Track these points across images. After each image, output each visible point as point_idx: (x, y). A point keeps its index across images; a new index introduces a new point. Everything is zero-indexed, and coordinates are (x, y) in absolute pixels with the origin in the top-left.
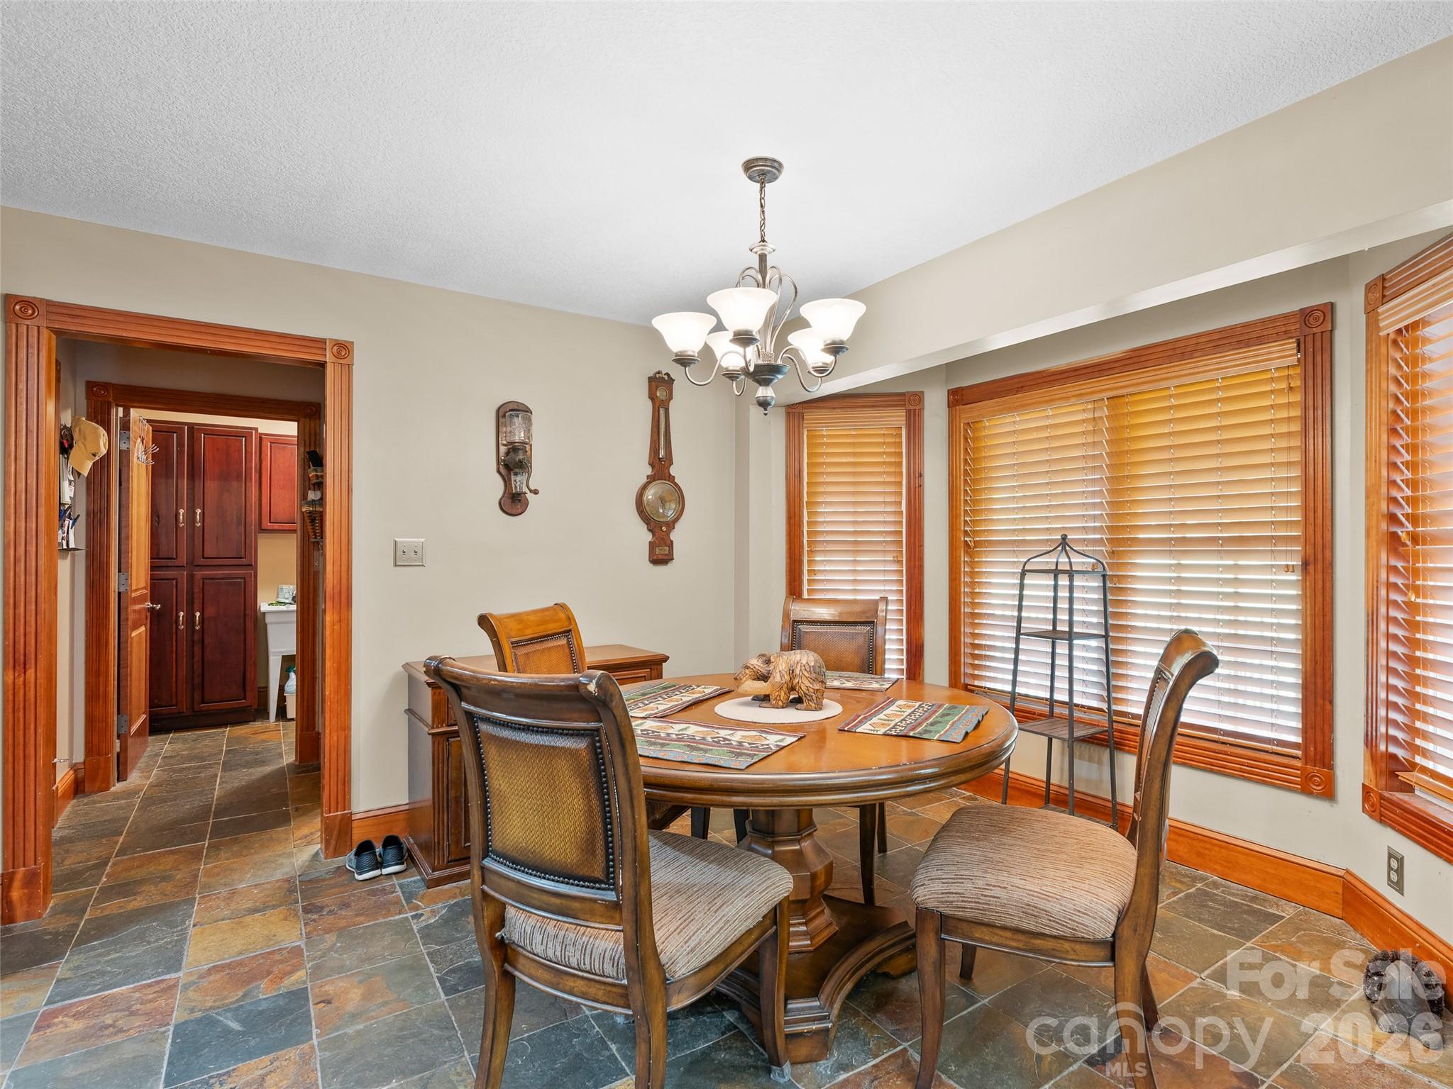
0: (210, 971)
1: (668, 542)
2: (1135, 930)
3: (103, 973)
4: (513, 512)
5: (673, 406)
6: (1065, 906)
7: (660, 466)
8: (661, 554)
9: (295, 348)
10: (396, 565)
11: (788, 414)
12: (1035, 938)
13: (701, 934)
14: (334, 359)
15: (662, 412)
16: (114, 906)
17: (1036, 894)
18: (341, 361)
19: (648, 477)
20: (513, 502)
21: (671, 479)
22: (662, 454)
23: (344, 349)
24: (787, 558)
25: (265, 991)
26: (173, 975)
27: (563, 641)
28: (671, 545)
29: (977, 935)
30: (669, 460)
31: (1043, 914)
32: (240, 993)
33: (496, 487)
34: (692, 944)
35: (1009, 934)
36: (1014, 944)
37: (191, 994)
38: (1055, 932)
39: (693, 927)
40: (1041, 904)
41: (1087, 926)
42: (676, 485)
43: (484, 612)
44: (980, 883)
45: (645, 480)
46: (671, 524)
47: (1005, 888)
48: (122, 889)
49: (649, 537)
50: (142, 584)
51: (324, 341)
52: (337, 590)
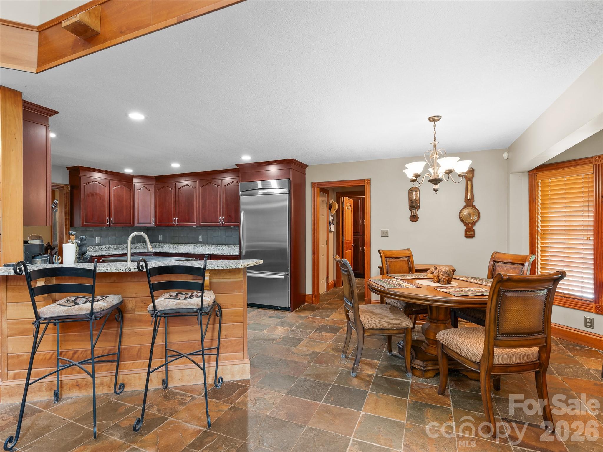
0: (331, 320)
1: (472, 230)
2: (484, 362)
3: (318, 315)
4: (415, 221)
5: (474, 180)
6: (465, 348)
7: (469, 203)
8: (470, 234)
9: (358, 183)
10: (381, 236)
11: (529, 175)
12: (461, 357)
13: (372, 322)
14: (366, 184)
15: (469, 182)
16: (327, 306)
17: (459, 342)
18: (368, 184)
19: (464, 206)
20: (414, 218)
21: (474, 207)
22: (469, 197)
23: (368, 180)
24: (529, 237)
25: (337, 325)
26: (327, 318)
27: (406, 259)
28: (474, 231)
29: (449, 352)
30: (472, 199)
31: (459, 348)
32: (333, 324)
33: (409, 214)
34: (370, 322)
35: (455, 353)
36: (456, 357)
37: (327, 322)
38: (463, 355)
39: (371, 320)
40: (459, 345)
41: (469, 355)
42: (476, 208)
43: (380, 249)
44: (449, 336)
45: (463, 207)
46: (474, 224)
47: (453, 339)
48: (329, 304)
49: (465, 228)
50: (350, 239)
51: (364, 180)
52: (367, 242)
